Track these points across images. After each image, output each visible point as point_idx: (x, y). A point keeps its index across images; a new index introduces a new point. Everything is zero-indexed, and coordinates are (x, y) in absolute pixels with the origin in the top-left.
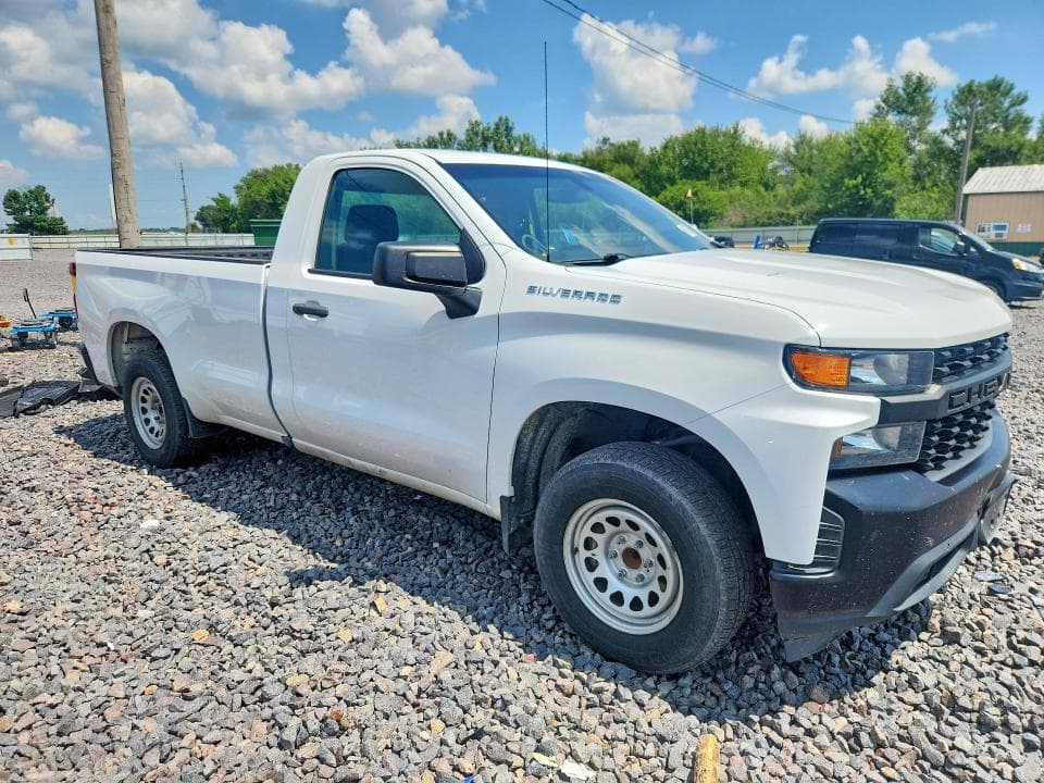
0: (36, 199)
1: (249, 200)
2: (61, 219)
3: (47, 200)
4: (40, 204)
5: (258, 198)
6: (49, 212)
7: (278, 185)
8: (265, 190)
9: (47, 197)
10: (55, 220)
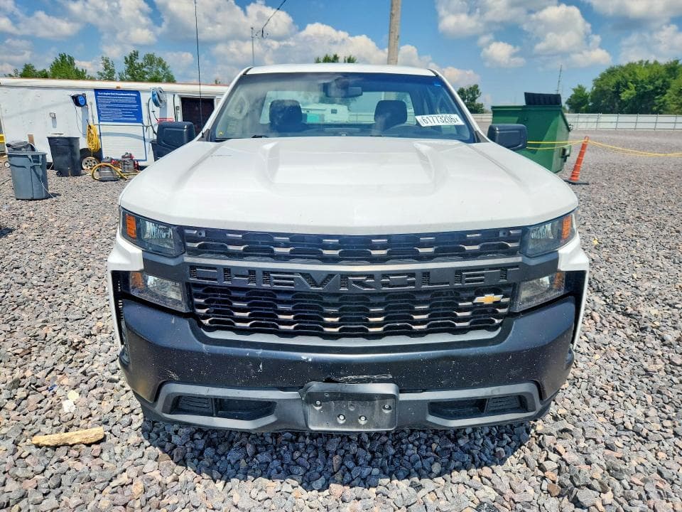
0: (472, 93)
1: (600, 89)
2: (482, 104)
3: (478, 93)
4: (474, 95)
5: (606, 88)
6: (476, 100)
7: (623, 77)
8: (613, 81)
9: (478, 91)
10: (478, 105)
